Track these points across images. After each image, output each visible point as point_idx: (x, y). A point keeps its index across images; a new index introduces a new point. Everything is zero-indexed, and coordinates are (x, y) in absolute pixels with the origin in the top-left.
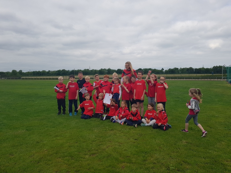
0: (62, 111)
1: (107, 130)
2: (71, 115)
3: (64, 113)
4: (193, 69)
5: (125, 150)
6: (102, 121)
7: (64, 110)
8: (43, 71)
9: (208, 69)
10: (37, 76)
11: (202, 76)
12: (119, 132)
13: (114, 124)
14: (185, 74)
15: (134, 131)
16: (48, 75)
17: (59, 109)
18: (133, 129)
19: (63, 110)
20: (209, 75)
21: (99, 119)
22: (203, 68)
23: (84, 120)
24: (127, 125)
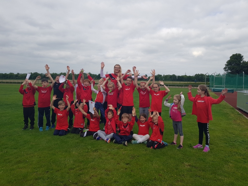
0: (29, 125)
1: (90, 150)
2: (41, 130)
3: (32, 127)
4: (176, 76)
7: (32, 123)
9: (191, 76)
11: (185, 84)
12: (106, 154)
13: (99, 141)
14: (168, 81)
15: (124, 151)
17: (26, 121)
18: (122, 148)
19: (30, 123)
20: (192, 83)
21: (78, 136)
22: (186, 75)
23: (58, 136)
24: (115, 143)
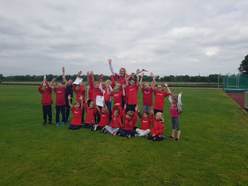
1: (98, 141)
3: (50, 123)
4: (189, 77)
5: (117, 163)
6: (93, 132)
7: (50, 120)
8: (27, 75)
9: (205, 77)
10: (20, 81)
11: (197, 84)
12: (111, 144)
13: (106, 134)
14: (181, 82)
15: (128, 142)
16: (33, 81)
18: (126, 140)
20: (205, 84)
21: (89, 130)
22: (199, 76)
24: (120, 136)
